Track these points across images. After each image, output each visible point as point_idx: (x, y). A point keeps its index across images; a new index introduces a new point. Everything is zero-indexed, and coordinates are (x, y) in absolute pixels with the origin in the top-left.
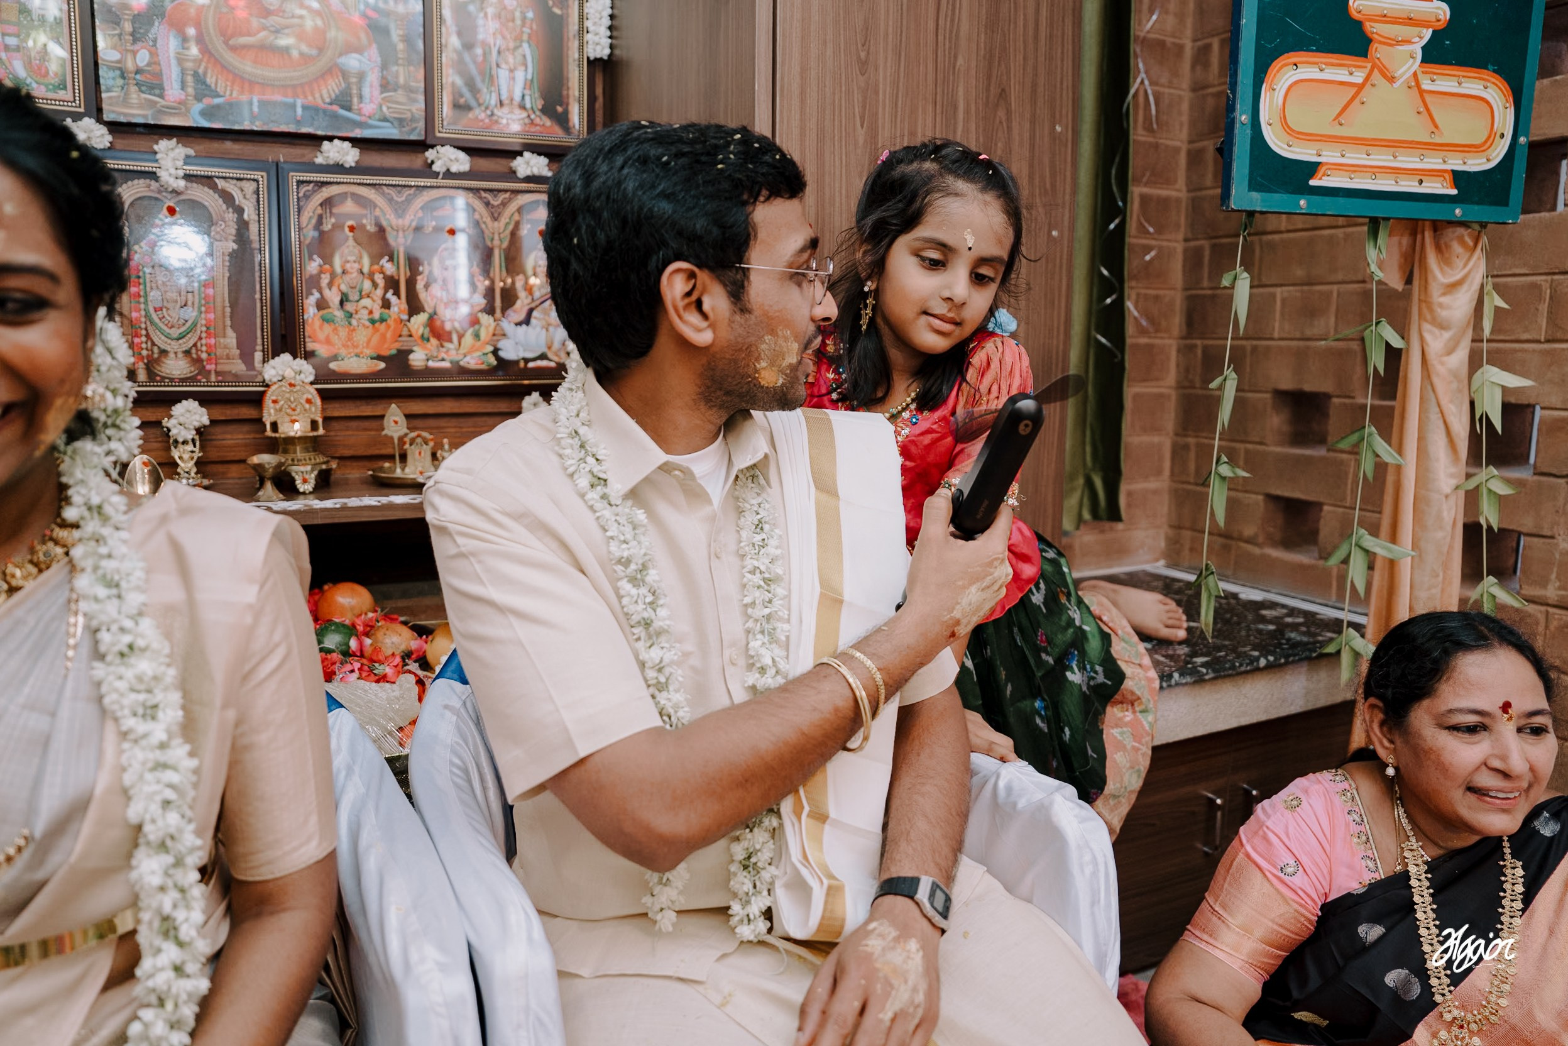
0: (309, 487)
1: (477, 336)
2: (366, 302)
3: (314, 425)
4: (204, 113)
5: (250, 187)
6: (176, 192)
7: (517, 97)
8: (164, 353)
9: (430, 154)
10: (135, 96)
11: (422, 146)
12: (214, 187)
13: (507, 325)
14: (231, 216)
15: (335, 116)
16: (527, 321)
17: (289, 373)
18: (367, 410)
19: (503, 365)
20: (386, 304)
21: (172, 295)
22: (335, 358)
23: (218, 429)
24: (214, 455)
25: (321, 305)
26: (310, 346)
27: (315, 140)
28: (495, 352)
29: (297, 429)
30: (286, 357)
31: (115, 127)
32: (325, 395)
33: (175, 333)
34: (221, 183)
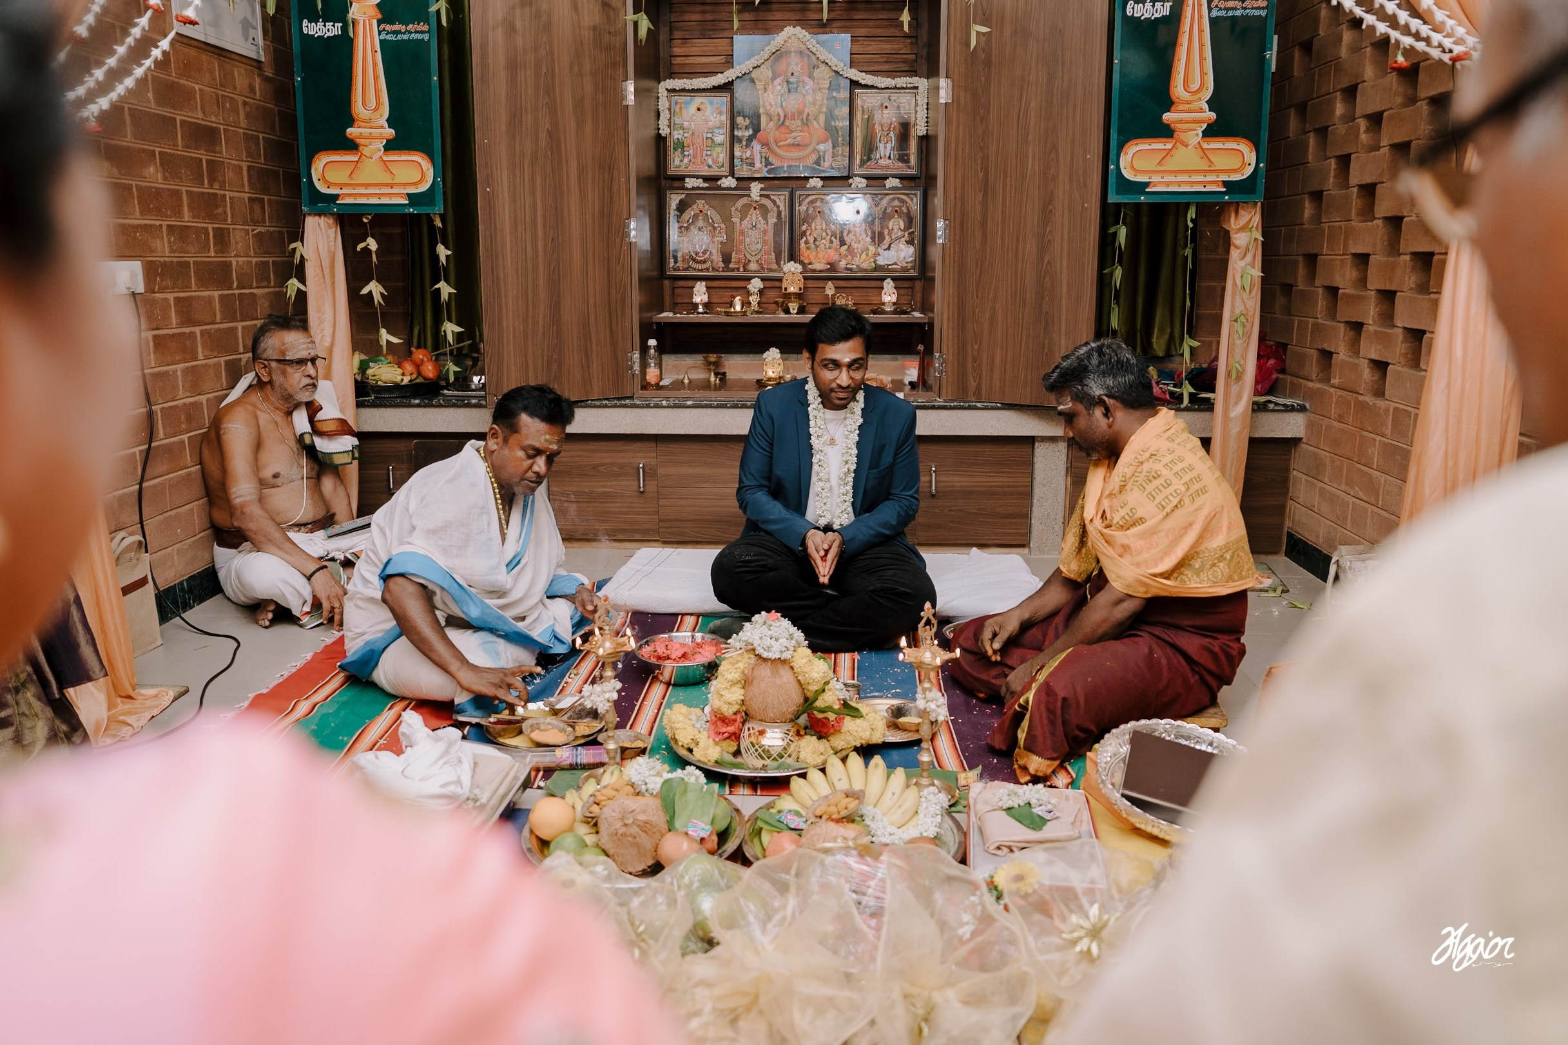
0: (795, 311)
1: (867, 255)
2: (824, 241)
3: (800, 289)
4: (769, 172)
5: (782, 198)
6: (756, 202)
7: (888, 155)
8: (749, 261)
9: (851, 181)
10: (745, 167)
11: (848, 178)
12: (770, 198)
13: (880, 250)
14: (775, 209)
15: (814, 169)
16: (889, 248)
17: (793, 269)
18: (820, 284)
19: (877, 268)
20: (831, 242)
21: (753, 239)
22: (810, 263)
23: (767, 290)
24: (764, 300)
25: (807, 242)
26: (802, 258)
27: (807, 179)
28: (875, 262)
29: (792, 289)
30: (792, 262)
31: (738, 179)
32: (805, 278)
33: (753, 254)
34: (772, 197)
